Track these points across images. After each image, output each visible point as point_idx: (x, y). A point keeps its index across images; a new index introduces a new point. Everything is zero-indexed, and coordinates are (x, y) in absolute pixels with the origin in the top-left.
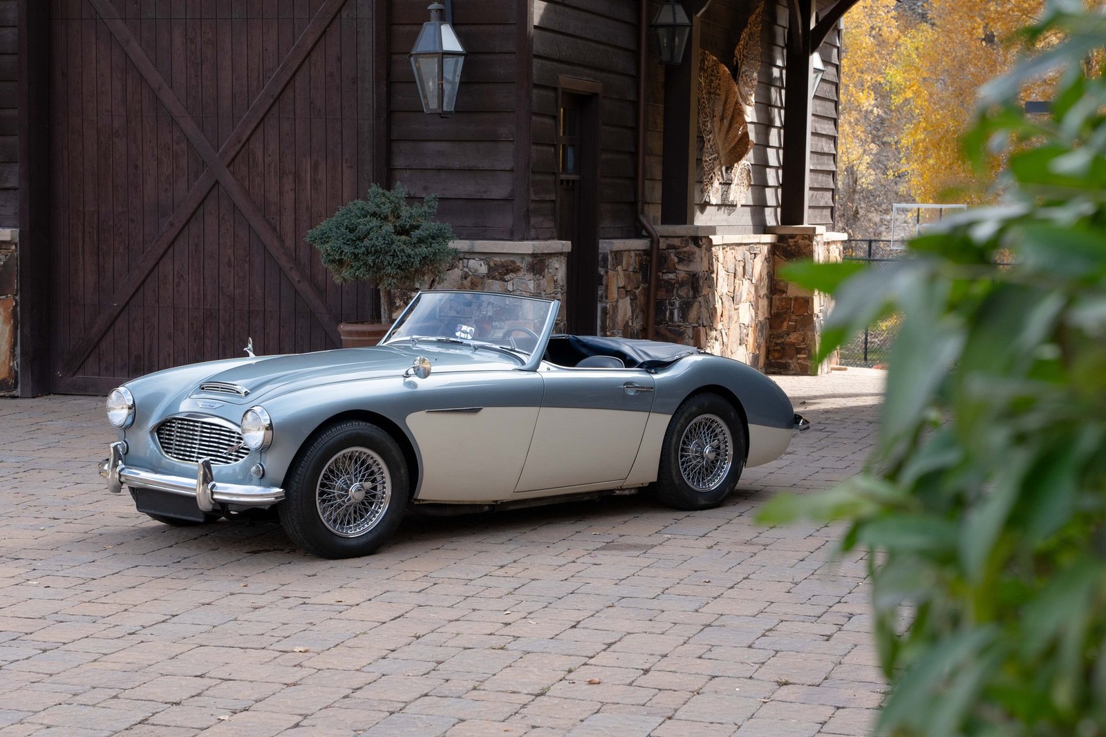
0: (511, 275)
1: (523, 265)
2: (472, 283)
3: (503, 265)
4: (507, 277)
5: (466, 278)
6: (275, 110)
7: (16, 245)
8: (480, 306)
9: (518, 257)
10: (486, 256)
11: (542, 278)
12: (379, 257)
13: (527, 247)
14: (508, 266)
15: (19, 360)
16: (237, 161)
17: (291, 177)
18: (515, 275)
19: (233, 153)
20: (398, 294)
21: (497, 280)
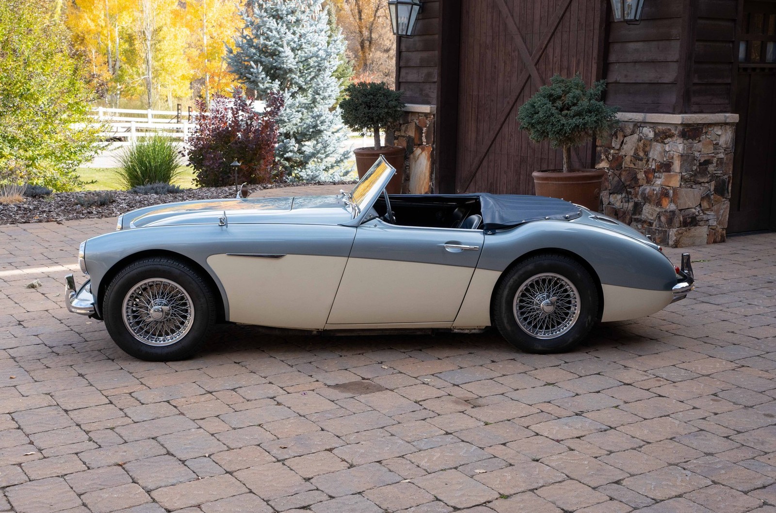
0: (669, 140)
1: (676, 132)
2: (644, 144)
3: (664, 132)
4: (666, 141)
5: (641, 141)
6: (560, 27)
7: (434, 115)
8: (648, 161)
9: (673, 126)
10: (653, 125)
11: (697, 142)
13: (677, 119)
14: (666, 133)
15: (434, 182)
16: (540, 61)
17: (566, 71)
18: (671, 140)
19: (538, 57)
20: (603, 151)
21: (659, 143)
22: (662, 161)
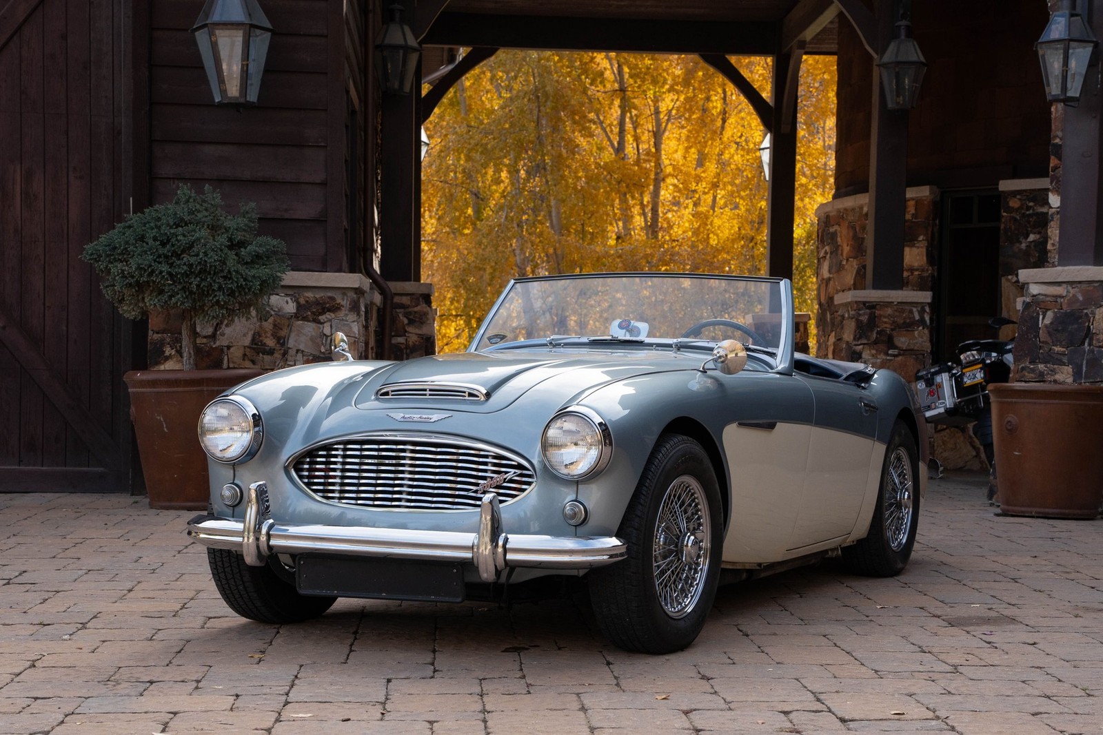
0: (328, 315)
1: (345, 302)
2: (275, 325)
3: (317, 303)
4: (322, 318)
5: (266, 320)
10: (294, 290)
12: (205, 280)
14: (324, 303)
18: (333, 315)
21: (309, 321)
22: (317, 353)
